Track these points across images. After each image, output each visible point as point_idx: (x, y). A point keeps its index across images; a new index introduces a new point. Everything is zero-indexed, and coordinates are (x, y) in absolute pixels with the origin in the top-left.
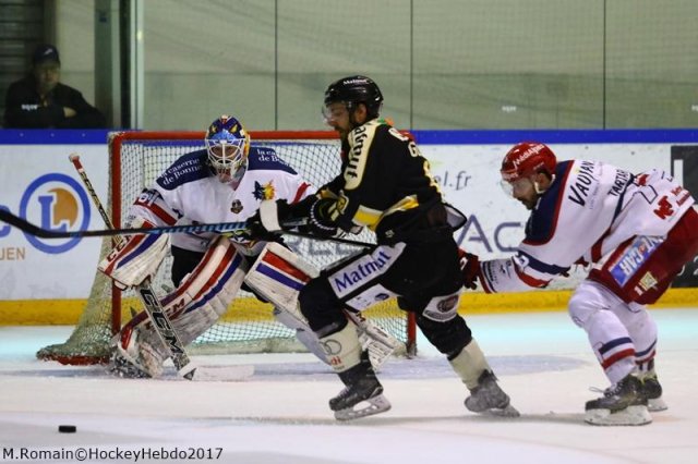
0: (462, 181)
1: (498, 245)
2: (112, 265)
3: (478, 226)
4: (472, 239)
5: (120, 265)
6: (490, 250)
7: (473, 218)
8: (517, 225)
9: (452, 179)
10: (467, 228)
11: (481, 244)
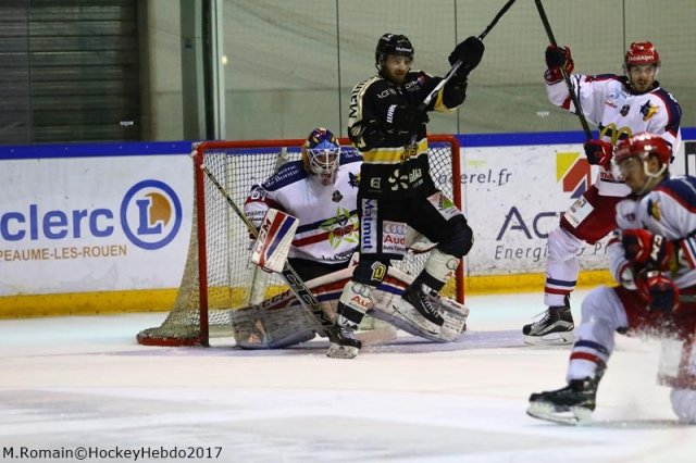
0: (504, 177)
1: (537, 232)
2: (263, 256)
3: (519, 216)
4: (513, 228)
5: (269, 254)
6: (529, 237)
7: (514, 210)
8: (553, 214)
9: (495, 176)
10: (508, 218)
11: (522, 233)
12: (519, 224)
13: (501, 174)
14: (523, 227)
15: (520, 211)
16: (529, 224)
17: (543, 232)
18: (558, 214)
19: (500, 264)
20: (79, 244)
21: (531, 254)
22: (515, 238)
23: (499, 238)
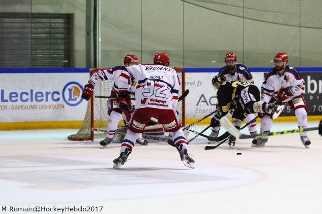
1: (211, 104)
3: (204, 98)
4: (202, 102)
6: (208, 105)
7: (203, 96)
9: (196, 83)
10: (201, 98)
11: (205, 104)
12: (204, 100)
13: (198, 83)
14: (205, 101)
15: (205, 96)
16: (208, 101)
17: (213, 103)
19: (197, 114)
20: (47, 104)
21: (208, 111)
22: (203, 106)
23: (197, 105)
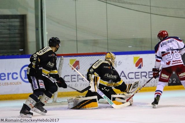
0: (120, 63)
1: (129, 78)
3: (124, 73)
4: (123, 76)
6: (127, 79)
7: (123, 72)
8: (133, 73)
10: (121, 74)
11: (125, 78)
12: (124, 75)
13: (119, 62)
14: (125, 76)
15: (124, 72)
16: (127, 75)
17: (130, 77)
18: (134, 73)
20: (9, 82)
